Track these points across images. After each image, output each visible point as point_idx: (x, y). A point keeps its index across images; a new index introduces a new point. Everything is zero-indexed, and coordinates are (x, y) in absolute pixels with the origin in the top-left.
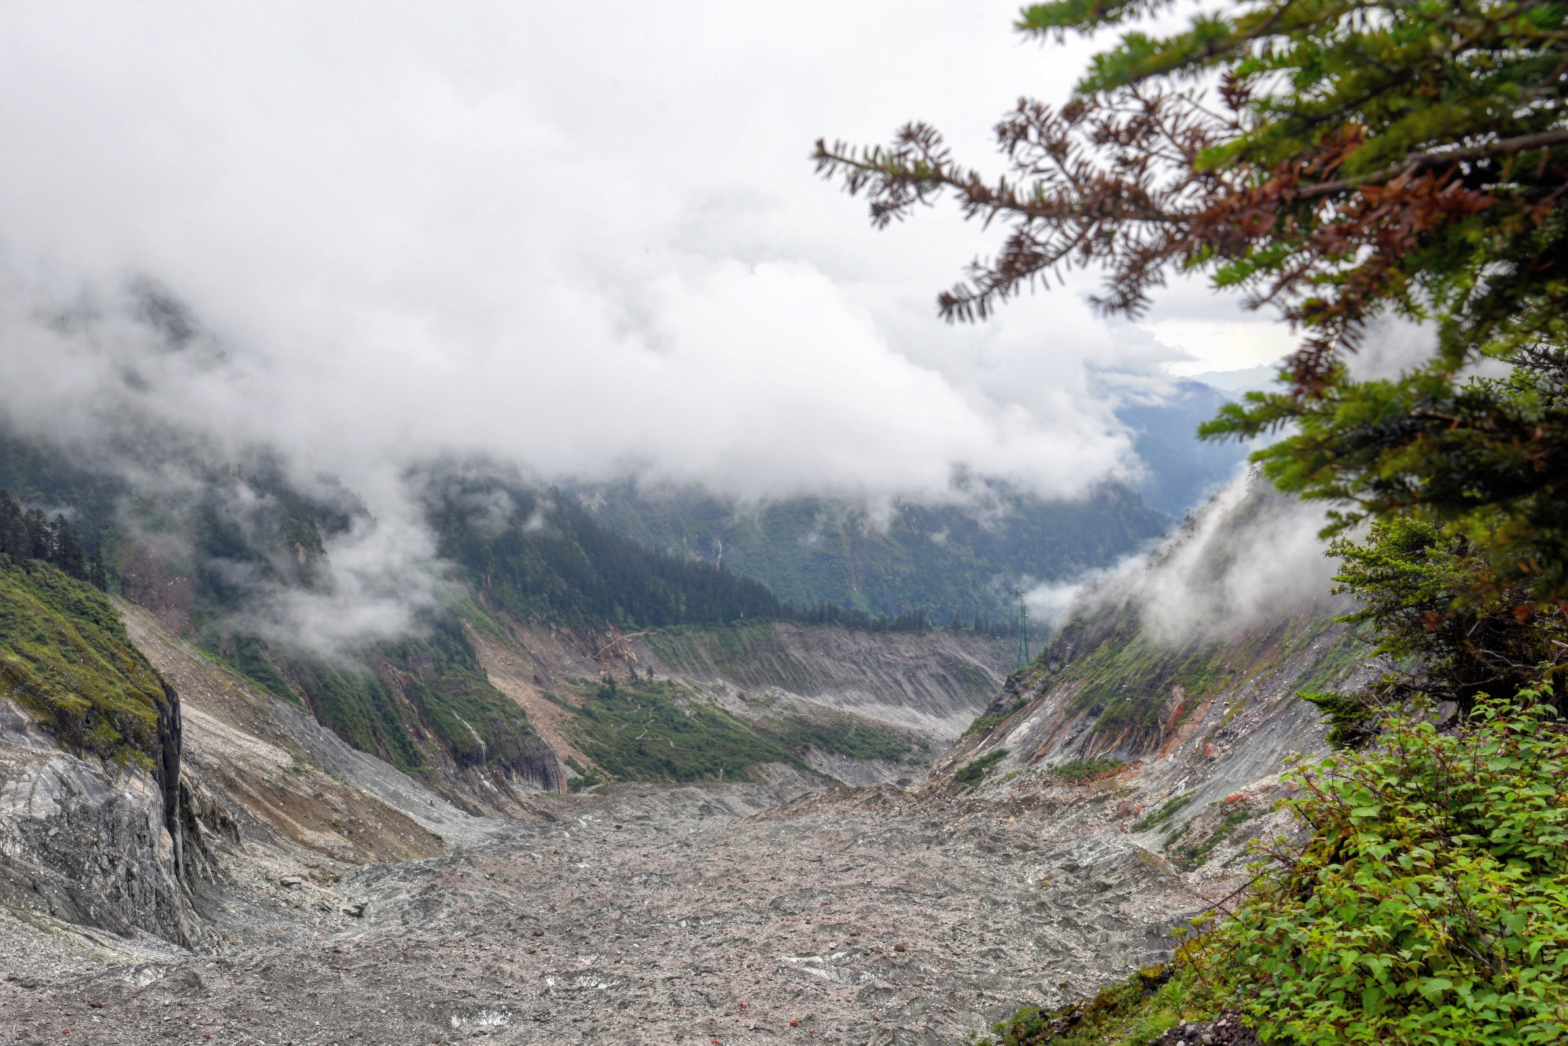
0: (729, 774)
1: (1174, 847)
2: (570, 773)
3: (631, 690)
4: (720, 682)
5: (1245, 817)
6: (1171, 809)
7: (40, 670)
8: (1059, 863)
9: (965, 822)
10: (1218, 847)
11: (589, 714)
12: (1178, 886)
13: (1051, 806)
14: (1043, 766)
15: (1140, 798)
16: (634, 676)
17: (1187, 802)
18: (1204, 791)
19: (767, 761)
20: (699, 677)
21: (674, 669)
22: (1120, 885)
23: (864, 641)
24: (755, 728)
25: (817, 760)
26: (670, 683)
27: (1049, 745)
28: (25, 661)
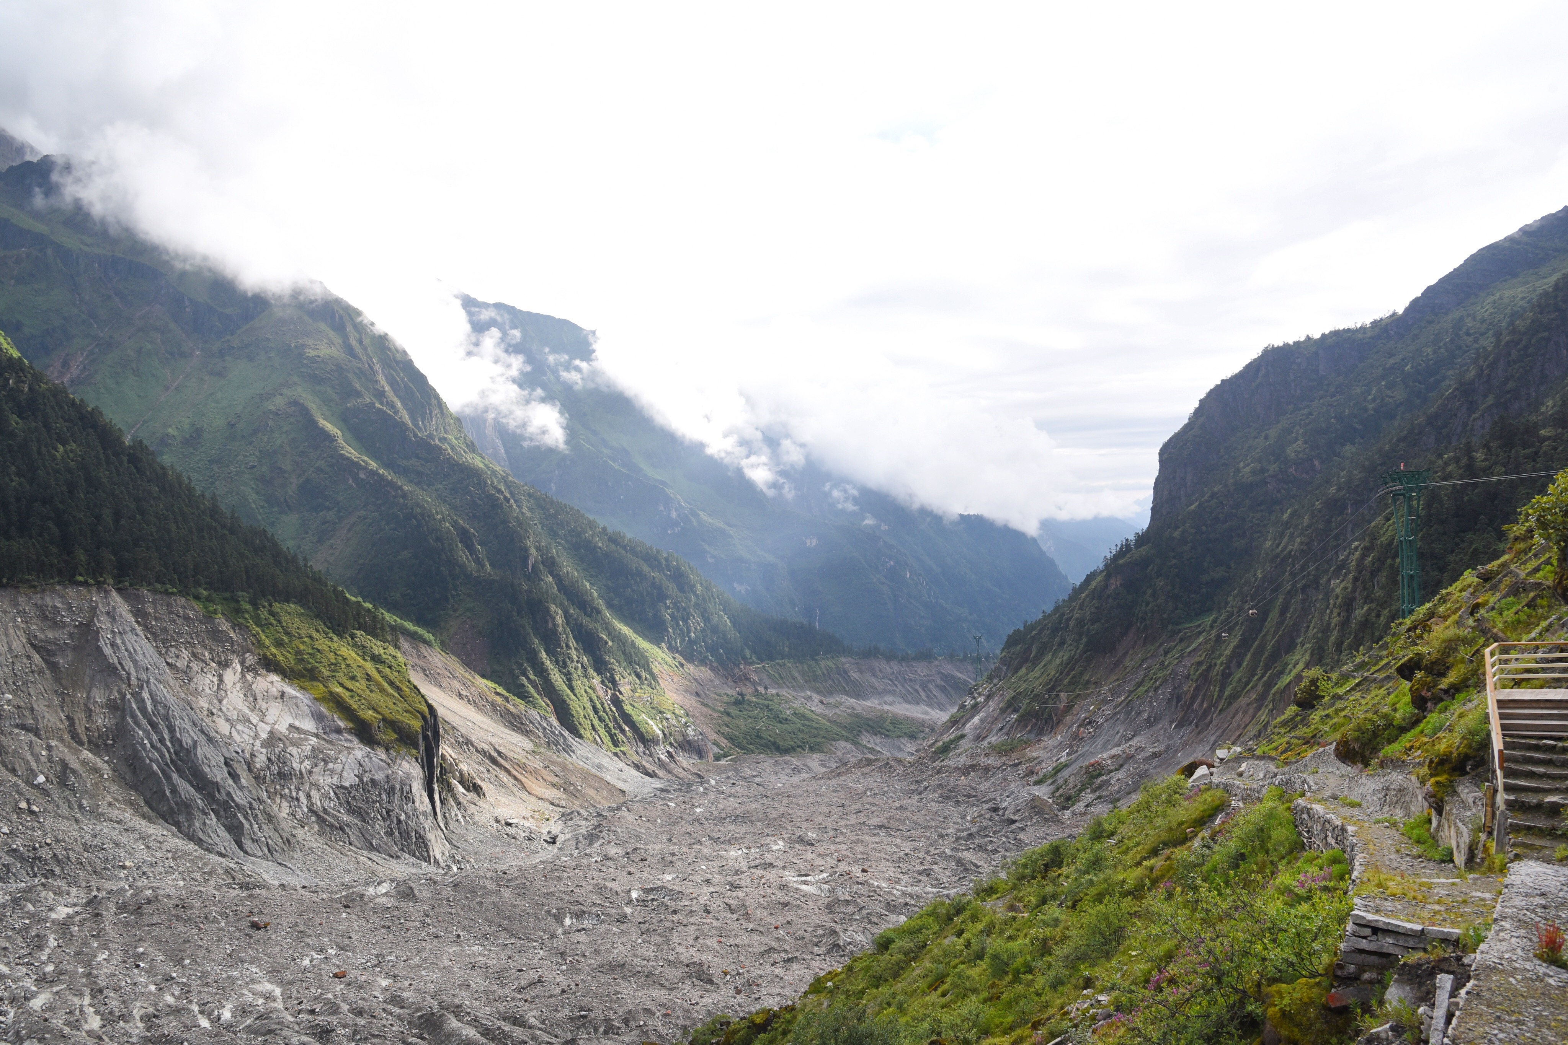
0: (812, 749)
1: (1057, 794)
2: (716, 750)
3: (754, 699)
4: (809, 693)
5: (1100, 775)
6: (1057, 770)
7: (352, 697)
8: (986, 806)
9: (935, 781)
10: (1083, 794)
11: (728, 714)
12: (1056, 820)
13: (987, 769)
14: (985, 744)
15: (1039, 763)
16: (756, 691)
17: (1066, 766)
18: (1077, 758)
19: (835, 740)
20: (795, 690)
21: (780, 687)
22: (1022, 820)
23: (896, 667)
24: (829, 720)
25: (867, 739)
26: (778, 695)
27: (990, 731)
28: (345, 691)
